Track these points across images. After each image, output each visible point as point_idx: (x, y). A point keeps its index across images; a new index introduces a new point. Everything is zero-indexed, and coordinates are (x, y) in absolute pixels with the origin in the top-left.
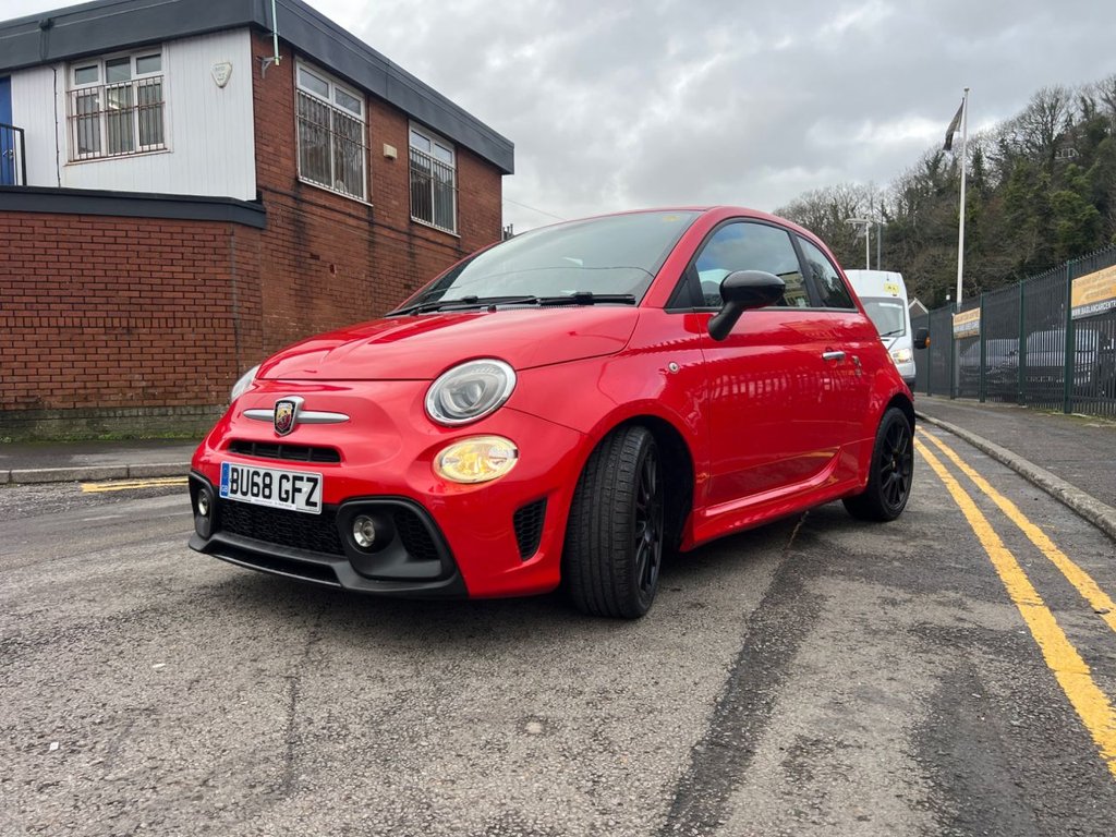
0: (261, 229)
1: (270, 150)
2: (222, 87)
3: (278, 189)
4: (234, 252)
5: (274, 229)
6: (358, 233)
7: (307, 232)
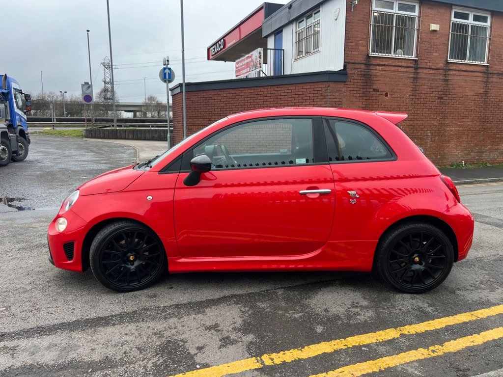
0: (345, 82)
1: (354, 44)
2: (336, 20)
3: (356, 62)
4: (329, 94)
5: (352, 81)
6: (406, 75)
7: (372, 79)
